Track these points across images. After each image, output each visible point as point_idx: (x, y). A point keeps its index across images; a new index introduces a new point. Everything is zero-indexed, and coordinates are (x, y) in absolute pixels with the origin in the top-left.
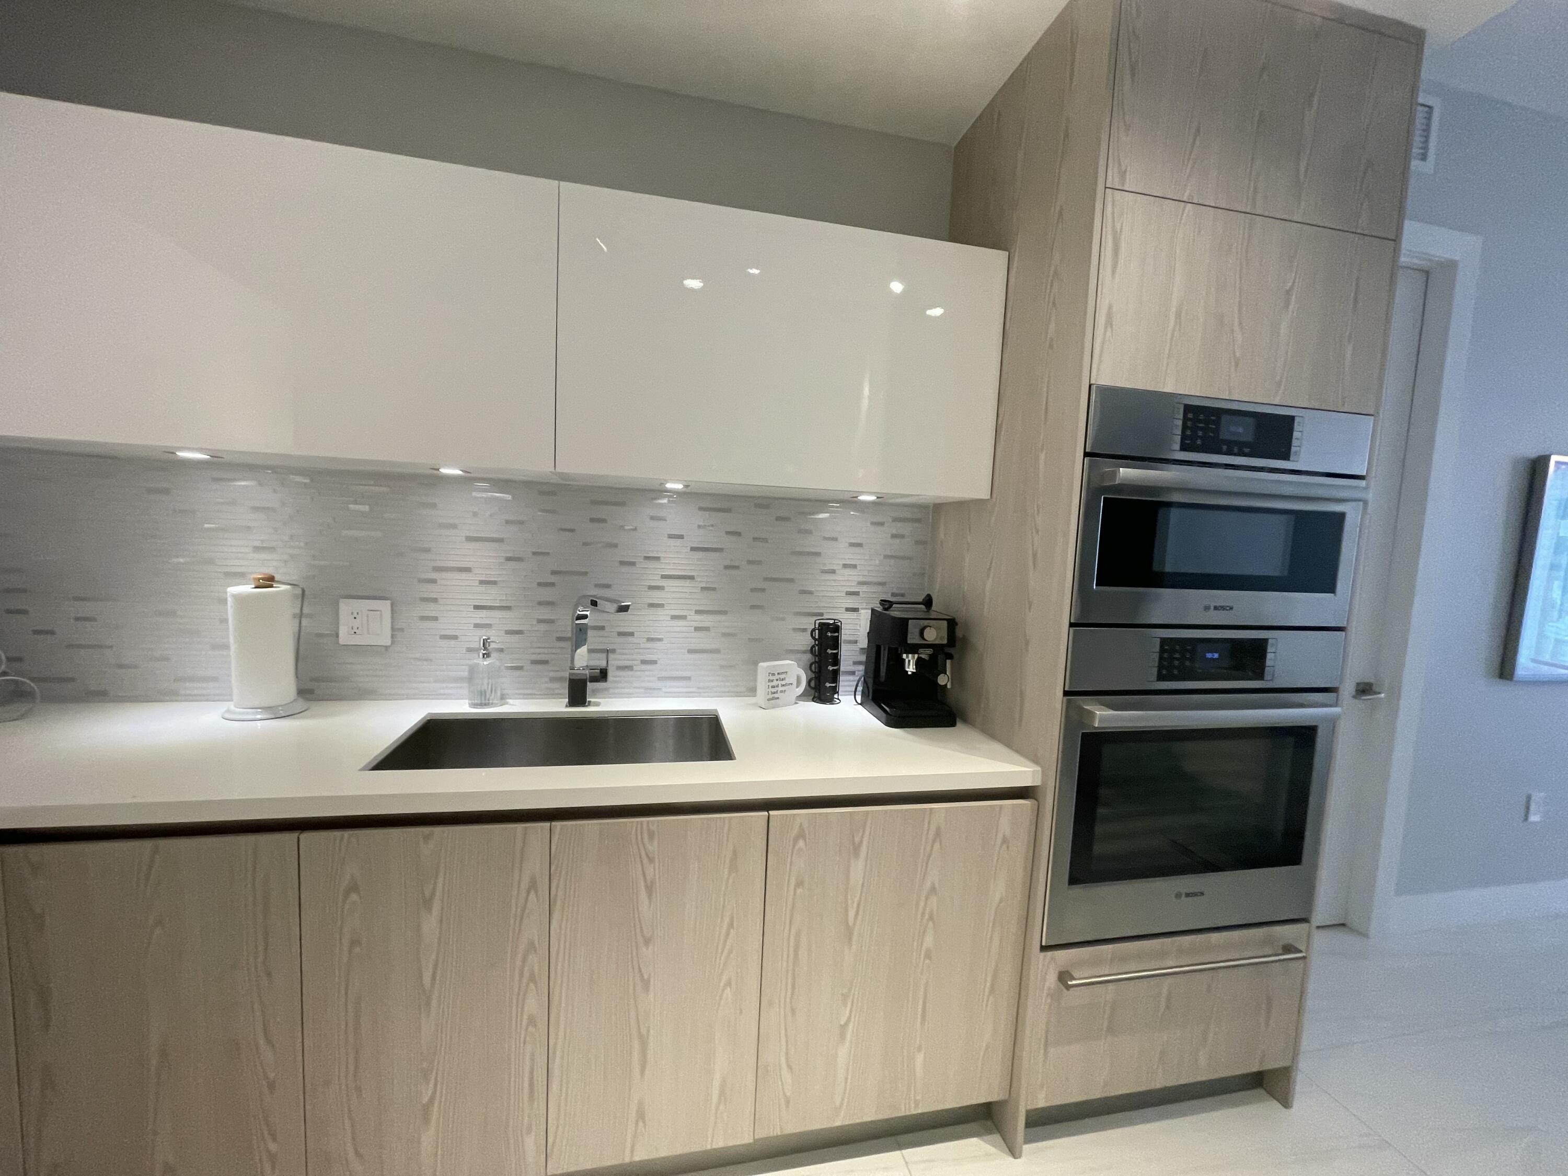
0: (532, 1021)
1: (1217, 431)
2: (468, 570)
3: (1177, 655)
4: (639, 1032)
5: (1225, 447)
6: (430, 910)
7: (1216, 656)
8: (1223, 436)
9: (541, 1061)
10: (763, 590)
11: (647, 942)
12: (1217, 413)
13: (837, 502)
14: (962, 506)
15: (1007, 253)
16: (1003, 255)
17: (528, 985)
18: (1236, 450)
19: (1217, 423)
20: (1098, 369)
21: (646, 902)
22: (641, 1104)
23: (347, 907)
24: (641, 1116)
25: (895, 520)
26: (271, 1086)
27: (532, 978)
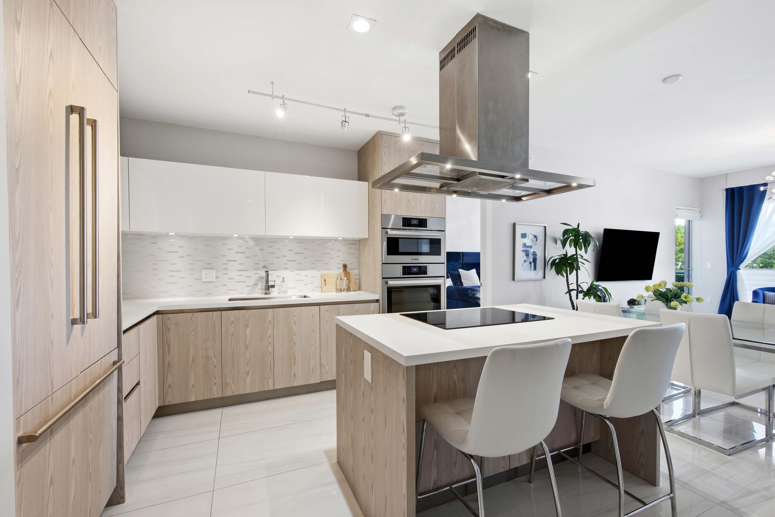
0: (270, 353)
1: (410, 222)
2: (236, 261)
3: (407, 270)
4: (294, 355)
5: (412, 226)
6: (248, 327)
7: (416, 270)
8: (412, 223)
9: (272, 362)
10: (315, 264)
11: (295, 335)
12: (410, 219)
13: (333, 240)
14: (364, 239)
15: (368, 182)
16: (367, 183)
17: (269, 344)
18: (415, 226)
19: (410, 221)
20: (383, 211)
21: (294, 326)
22: (294, 373)
23: (231, 327)
24: (295, 376)
25: (349, 244)
26: (215, 367)
27: (270, 343)
